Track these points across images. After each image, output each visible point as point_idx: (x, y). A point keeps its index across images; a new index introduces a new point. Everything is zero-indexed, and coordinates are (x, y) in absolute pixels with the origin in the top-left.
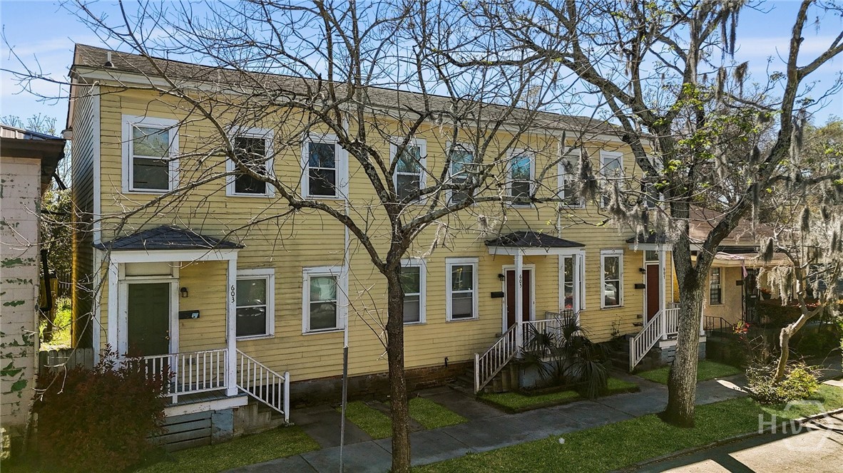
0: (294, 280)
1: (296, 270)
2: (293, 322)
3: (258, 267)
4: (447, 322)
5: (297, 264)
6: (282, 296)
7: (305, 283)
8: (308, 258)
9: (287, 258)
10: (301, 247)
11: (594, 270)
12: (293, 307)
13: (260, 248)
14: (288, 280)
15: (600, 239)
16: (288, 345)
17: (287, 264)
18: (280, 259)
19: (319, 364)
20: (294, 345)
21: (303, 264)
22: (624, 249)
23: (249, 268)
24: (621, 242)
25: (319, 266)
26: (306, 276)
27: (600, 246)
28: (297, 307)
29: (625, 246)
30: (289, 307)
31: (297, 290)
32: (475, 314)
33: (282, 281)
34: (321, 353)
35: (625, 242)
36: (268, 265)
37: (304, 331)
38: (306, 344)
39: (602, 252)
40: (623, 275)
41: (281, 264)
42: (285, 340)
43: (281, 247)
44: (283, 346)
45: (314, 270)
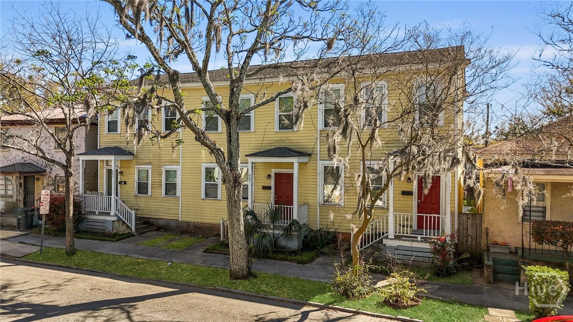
0: (159, 171)
1: (160, 166)
2: (158, 191)
3: (146, 164)
5: (160, 163)
6: (154, 178)
7: (163, 173)
8: (165, 161)
9: (157, 161)
10: (162, 156)
11: (353, 176)
13: (147, 156)
14: (157, 171)
16: (157, 201)
17: (156, 163)
18: (154, 161)
19: (169, 212)
20: (159, 201)
21: (163, 164)
23: (143, 164)
24: (385, 155)
25: (169, 165)
26: (163, 169)
27: (360, 158)
28: (160, 184)
30: (157, 183)
31: (160, 176)
33: (154, 171)
34: (170, 207)
36: (149, 164)
37: (163, 195)
38: (164, 202)
41: (154, 163)
42: (155, 198)
43: (154, 156)
44: (154, 201)
45: (167, 167)
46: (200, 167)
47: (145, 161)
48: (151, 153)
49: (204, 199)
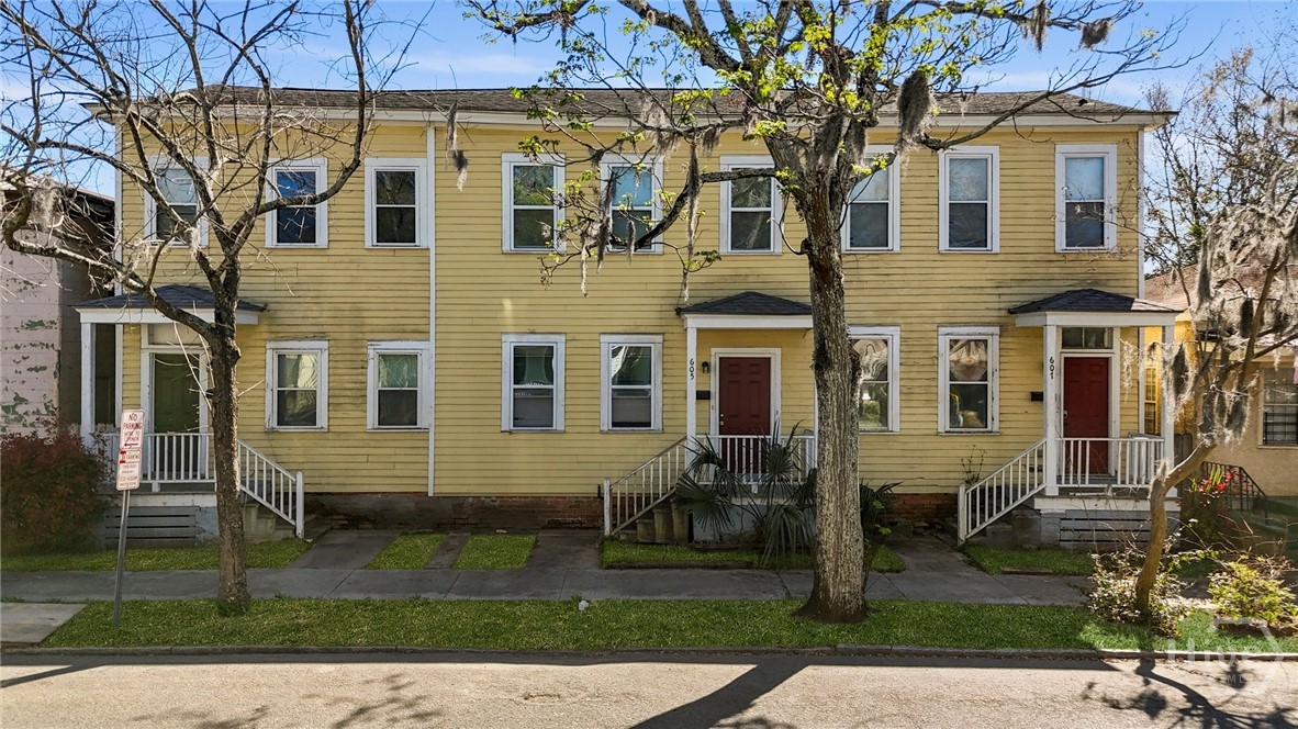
0: (355, 357)
1: (358, 343)
2: (354, 414)
3: (306, 339)
4: (602, 432)
5: (360, 336)
6: (338, 377)
7: (371, 363)
8: (376, 328)
9: (346, 328)
10: (365, 314)
11: (922, 362)
12: (354, 393)
13: (309, 314)
14: (348, 357)
15: (939, 306)
16: (346, 443)
17: (347, 336)
18: (336, 329)
19: (390, 473)
20: (355, 443)
21: (368, 336)
22: (1001, 326)
23: (294, 339)
24: (995, 313)
25: (391, 340)
26: (371, 352)
27: (938, 320)
28: (359, 393)
29: (1003, 320)
30: (349, 393)
31: (360, 371)
32: (656, 423)
33: (339, 357)
34: (394, 459)
35: (1004, 313)
36: (319, 336)
37: (369, 426)
38: (373, 443)
39: (943, 330)
40: (997, 374)
41: (337, 336)
42: (343, 436)
43: (339, 314)
44: (338, 443)
45: (384, 345)
46: (497, 344)
47: (304, 329)
48: (326, 306)
49: (510, 432)
